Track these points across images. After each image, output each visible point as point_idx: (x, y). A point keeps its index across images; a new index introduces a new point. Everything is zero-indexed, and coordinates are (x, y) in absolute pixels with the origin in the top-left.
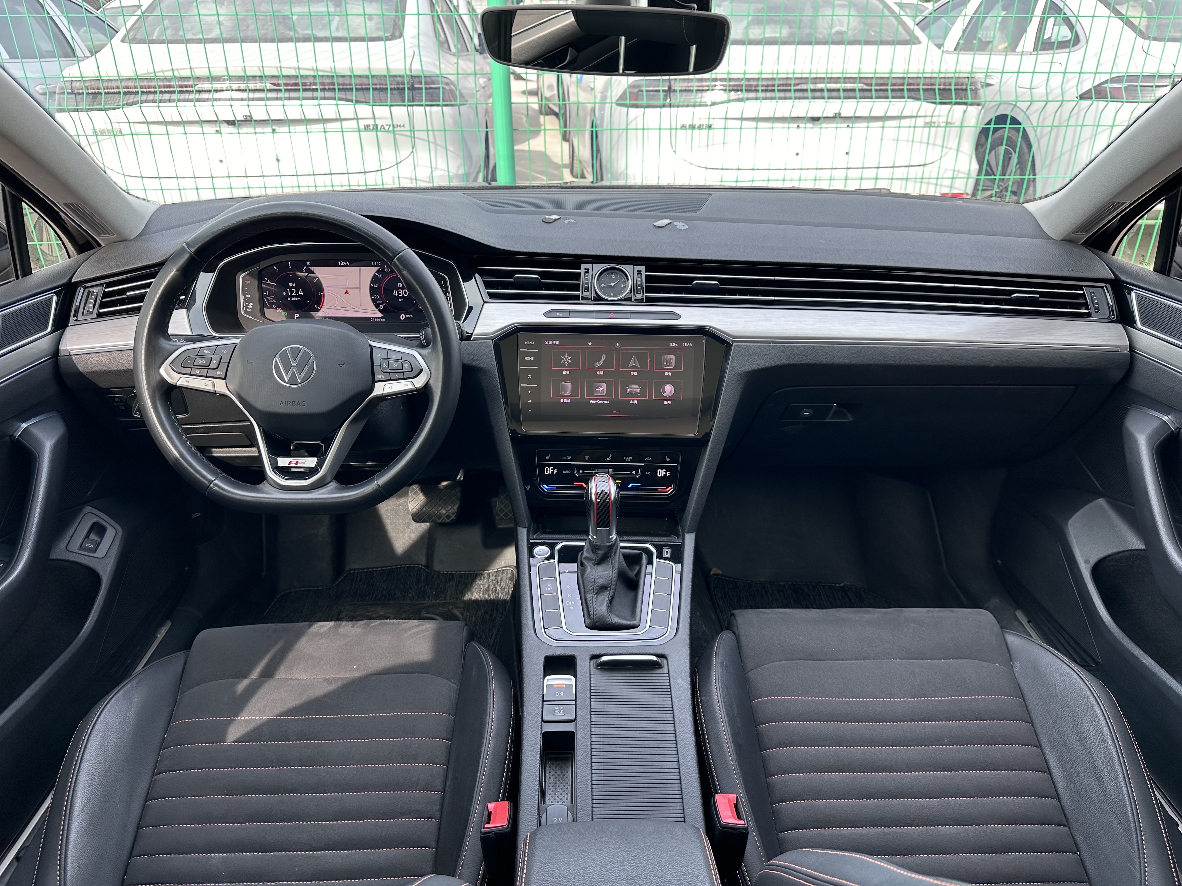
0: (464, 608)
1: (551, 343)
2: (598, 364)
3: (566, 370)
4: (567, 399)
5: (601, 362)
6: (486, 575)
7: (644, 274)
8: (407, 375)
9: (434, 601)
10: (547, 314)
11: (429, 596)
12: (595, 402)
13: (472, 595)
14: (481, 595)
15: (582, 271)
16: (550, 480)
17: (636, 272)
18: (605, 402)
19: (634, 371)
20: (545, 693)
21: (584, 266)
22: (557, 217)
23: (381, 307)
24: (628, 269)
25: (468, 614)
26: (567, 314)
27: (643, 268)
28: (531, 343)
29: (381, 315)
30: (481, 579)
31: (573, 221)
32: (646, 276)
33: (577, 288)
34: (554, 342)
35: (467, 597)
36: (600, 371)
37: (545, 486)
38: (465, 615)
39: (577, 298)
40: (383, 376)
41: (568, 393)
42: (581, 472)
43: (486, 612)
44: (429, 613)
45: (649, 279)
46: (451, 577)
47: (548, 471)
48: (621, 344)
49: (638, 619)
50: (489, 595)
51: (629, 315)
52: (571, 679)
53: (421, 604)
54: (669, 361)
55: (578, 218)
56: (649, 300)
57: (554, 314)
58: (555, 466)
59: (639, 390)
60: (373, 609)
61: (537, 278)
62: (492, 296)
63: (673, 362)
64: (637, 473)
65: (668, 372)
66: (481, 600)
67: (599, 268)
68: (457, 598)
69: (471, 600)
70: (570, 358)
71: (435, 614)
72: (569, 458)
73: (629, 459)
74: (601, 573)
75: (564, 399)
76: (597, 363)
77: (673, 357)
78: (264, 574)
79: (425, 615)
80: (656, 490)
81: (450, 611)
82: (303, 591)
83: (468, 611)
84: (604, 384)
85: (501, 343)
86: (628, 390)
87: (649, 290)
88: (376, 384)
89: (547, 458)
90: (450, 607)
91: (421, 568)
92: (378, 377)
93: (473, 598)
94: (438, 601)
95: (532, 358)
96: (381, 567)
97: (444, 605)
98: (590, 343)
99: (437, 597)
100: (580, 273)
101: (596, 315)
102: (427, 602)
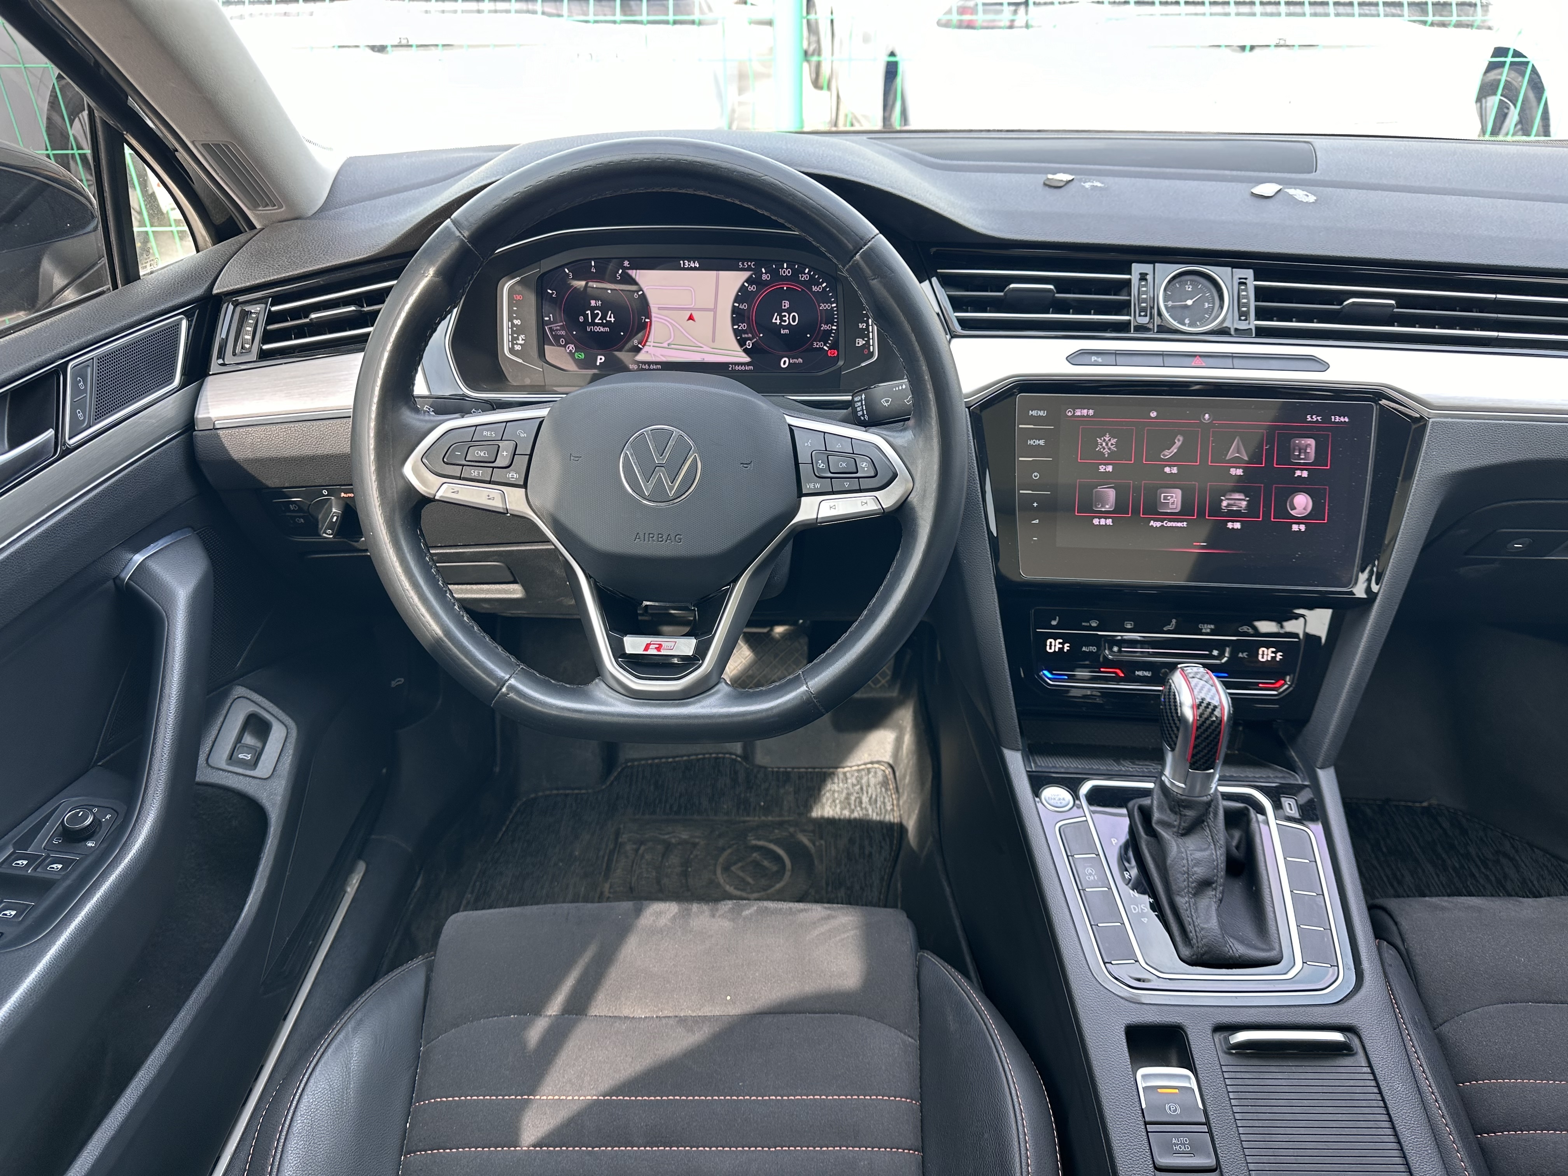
0: (813, 832)
1: (1078, 413)
2: (1168, 454)
3: (1105, 464)
4: (1106, 518)
5: (1174, 449)
6: (841, 776)
7: (1252, 283)
8: (865, 484)
9: (763, 818)
10: (1072, 359)
11: (755, 809)
12: (1159, 524)
13: (823, 808)
14: (838, 809)
15: (1135, 278)
16: (1057, 661)
17: (1236, 282)
18: (1179, 524)
19: (1237, 467)
20: (1144, 1106)
21: (1137, 269)
22: (1070, 177)
23: (749, 344)
24: (1220, 274)
25: (823, 842)
26: (1111, 359)
27: (1249, 273)
28: (1041, 413)
29: (747, 359)
30: (834, 783)
31: (1099, 184)
32: (1257, 288)
33: (1123, 307)
34: (1085, 412)
35: (816, 813)
36: (1170, 466)
37: (1046, 672)
38: (817, 844)
39: (1123, 327)
40: (818, 485)
41: (1107, 507)
42: (1115, 649)
43: (851, 841)
44: (759, 839)
45: (1261, 294)
46: (784, 777)
47: (1054, 646)
48: (1214, 417)
49: (1277, 946)
50: (852, 811)
51: (1230, 360)
52: (1188, 1077)
53: (744, 822)
54: (1303, 449)
55: (1110, 180)
56: (1261, 332)
57: (1085, 359)
58: (1066, 639)
59: (1244, 504)
60: (670, 829)
61: (1049, 290)
62: (965, 324)
63: (1311, 451)
64: (1221, 655)
65: (1302, 470)
66: (840, 820)
67: (1167, 271)
68: (800, 814)
69: (822, 818)
70: (1114, 441)
71: (771, 841)
72: (1094, 624)
73: (1207, 628)
74: (1198, 855)
75: (1100, 518)
76: (1166, 452)
77: (1312, 442)
78: (497, 769)
79: (754, 842)
80: (1255, 686)
81: (792, 835)
82: (557, 795)
83: (821, 838)
84: (1179, 492)
85: (985, 414)
86: (1225, 503)
87: (1261, 314)
88: (803, 499)
89: (1054, 623)
90: (792, 830)
91: (735, 760)
92: (807, 487)
93: (826, 815)
94: (770, 818)
95: (1042, 442)
96: (674, 757)
97: (781, 824)
98: (1153, 414)
99: (767, 810)
100: (1129, 282)
101: (1168, 361)
102: (754, 820)
